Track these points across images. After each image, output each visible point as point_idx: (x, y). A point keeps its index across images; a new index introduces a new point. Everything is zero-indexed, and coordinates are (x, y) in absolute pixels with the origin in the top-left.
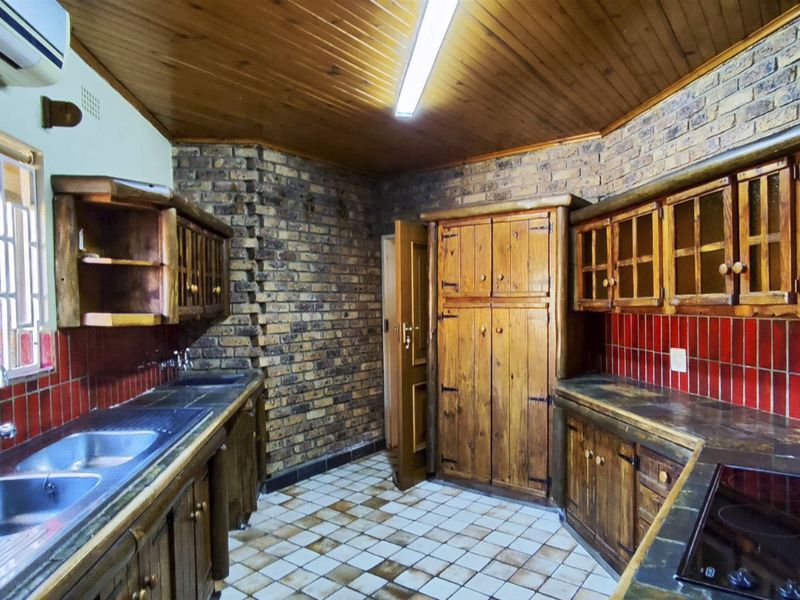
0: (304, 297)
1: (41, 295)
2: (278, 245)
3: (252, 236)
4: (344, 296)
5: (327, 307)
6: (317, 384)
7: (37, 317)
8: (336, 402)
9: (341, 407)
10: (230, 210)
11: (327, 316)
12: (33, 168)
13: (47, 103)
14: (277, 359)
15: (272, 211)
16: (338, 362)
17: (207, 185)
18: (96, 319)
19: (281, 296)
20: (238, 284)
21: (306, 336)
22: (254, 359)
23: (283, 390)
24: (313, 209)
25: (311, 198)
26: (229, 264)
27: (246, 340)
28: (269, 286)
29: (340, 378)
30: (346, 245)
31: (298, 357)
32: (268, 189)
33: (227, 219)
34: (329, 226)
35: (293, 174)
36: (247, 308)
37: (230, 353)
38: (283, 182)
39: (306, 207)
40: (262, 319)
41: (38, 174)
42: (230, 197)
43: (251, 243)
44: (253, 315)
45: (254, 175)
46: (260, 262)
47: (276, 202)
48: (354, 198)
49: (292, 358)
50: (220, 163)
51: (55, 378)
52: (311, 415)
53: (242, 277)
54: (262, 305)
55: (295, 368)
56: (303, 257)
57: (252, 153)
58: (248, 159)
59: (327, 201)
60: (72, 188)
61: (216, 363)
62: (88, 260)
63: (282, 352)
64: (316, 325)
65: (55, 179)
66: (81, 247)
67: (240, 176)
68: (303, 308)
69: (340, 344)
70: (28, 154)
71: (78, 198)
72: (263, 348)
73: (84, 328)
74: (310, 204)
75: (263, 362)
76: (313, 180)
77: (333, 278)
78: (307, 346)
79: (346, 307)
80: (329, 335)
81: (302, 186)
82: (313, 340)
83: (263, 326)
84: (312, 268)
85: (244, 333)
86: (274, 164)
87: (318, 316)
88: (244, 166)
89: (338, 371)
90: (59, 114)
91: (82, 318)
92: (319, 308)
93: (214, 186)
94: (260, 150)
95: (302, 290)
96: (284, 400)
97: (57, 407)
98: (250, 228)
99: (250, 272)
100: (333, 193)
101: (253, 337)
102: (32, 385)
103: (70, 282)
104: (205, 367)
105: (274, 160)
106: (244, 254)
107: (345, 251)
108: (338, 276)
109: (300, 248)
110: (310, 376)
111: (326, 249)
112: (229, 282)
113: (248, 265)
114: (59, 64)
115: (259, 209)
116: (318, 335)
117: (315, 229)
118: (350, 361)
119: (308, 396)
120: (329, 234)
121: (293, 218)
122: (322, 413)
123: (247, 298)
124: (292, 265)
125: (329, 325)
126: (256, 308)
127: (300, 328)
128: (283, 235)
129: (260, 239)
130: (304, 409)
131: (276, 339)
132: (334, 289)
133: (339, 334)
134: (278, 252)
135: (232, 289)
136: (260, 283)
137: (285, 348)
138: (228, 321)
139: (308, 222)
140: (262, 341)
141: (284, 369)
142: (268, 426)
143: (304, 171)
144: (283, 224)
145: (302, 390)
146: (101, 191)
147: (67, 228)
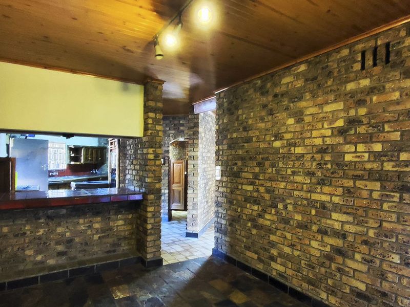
1: (65, 160)
18: (72, 163)
41: (66, 145)
51: (66, 170)
60: (69, 146)
62: (71, 155)
91: (70, 163)
103: (69, 158)
112: (106, 157)
138: (105, 165)
146: (72, 147)
147: (69, 151)
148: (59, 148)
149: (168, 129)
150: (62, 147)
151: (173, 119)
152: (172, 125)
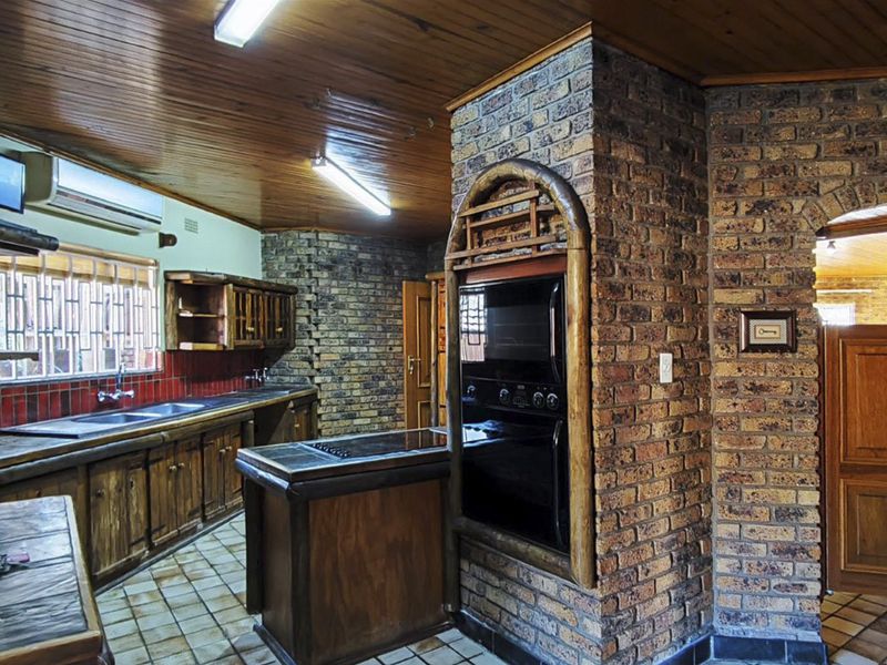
0: (351, 335)
1: (157, 334)
2: (330, 298)
3: (310, 293)
4: (389, 334)
5: (372, 342)
6: (363, 399)
7: (155, 345)
8: (380, 414)
9: (386, 418)
10: (297, 275)
11: (372, 349)
12: (155, 268)
13: (161, 235)
14: (329, 379)
15: (325, 274)
16: (382, 384)
17: (282, 258)
18: (187, 346)
19: (332, 334)
20: (301, 326)
21: (353, 363)
22: (312, 377)
23: (334, 401)
24: (361, 271)
25: (360, 263)
26: (295, 312)
27: (306, 364)
28: (322, 327)
29: (385, 396)
30: (390, 296)
31: (346, 378)
32: (322, 260)
33: (294, 282)
34: (376, 283)
35: (344, 247)
36: (306, 342)
37: (296, 372)
38: (335, 254)
39: (354, 269)
40: (316, 350)
41: (157, 271)
42: (296, 266)
43: (309, 297)
44: (311, 347)
45: (312, 251)
46: (316, 310)
47: (329, 268)
48: (399, 260)
49: (341, 379)
50: (290, 243)
51: (163, 376)
52: (357, 422)
53: (304, 321)
54: (318, 340)
55: (344, 386)
56: (352, 306)
57: (311, 235)
58: (309, 240)
59: (373, 264)
60: (173, 277)
61: (287, 379)
62: (182, 315)
63: (333, 374)
64: (363, 356)
65: (166, 273)
66: (180, 307)
67: (302, 252)
68: (351, 343)
69: (384, 371)
70: (152, 262)
71: (177, 282)
72: (318, 370)
73: (179, 350)
74: (358, 268)
75: (317, 380)
76: (361, 250)
77: (378, 321)
78: (354, 371)
79: (391, 343)
80: (373, 363)
81: (351, 255)
82: (359, 367)
83: (318, 355)
84: (359, 313)
85: (304, 359)
86: (328, 241)
87: (365, 349)
88: (306, 245)
89: (383, 392)
90: (167, 240)
91: (178, 345)
92: (365, 343)
93: (287, 259)
94: (317, 232)
95: (350, 330)
96: (334, 409)
97: (164, 390)
98: (309, 287)
99: (308, 317)
100: (379, 258)
101: (311, 362)
102: (150, 377)
103: (172, 325)
104: (279, 381)
105: (327, 239)
106: (305, 305)
107: (390, 301)
108: (384, 320)
109: (349, 300)
110: (357, 393)
111: (372, 299)
112: (295, 324)
113: (307, 313)
114: (159, 223)
115: (315, 274)
116: (364, 363)
117: (361, 285)
118: (394, 383)
119: (354, 407)
120: (375, 288)
121: (343, 278)
122: (369, 421)
123: (308, 336)
124: (341, 312)
125: (375, 356)
126: (313, 342)
127: (348, 357)
128: (335, 291)
129: (316, 294)
130: (352, 417)
131: (329, 364)
132: (379, 328)
133: (384, 363)
134: (330, 303)
135: (297, 328)
136: (316, 325)
137: (336, 372)
138: (294, 351)
139: (356, 280)
140: (316, 365)
141: (335, 386)
142: (320, 426)
143: (354, 244)
144: (334, 283)
145: (350, 403)
146: (186, 278)
147: (170, 298)
148: (132, 282)
149: (810, 152)
150: (140, 277)
151: (838, 95)
152: (833, 129)
